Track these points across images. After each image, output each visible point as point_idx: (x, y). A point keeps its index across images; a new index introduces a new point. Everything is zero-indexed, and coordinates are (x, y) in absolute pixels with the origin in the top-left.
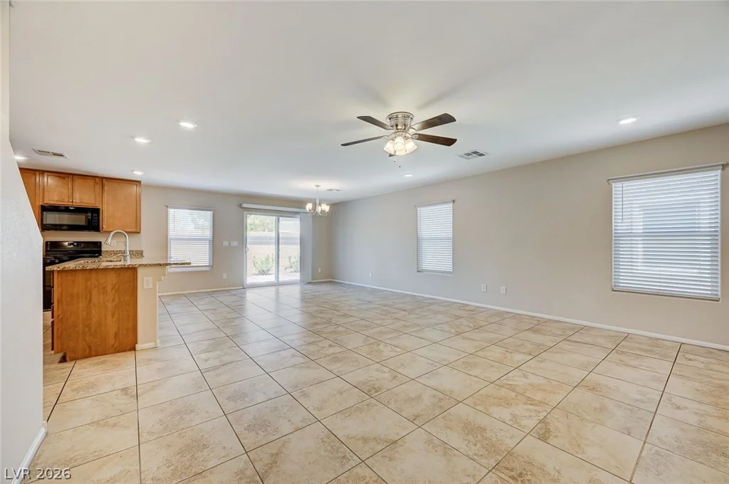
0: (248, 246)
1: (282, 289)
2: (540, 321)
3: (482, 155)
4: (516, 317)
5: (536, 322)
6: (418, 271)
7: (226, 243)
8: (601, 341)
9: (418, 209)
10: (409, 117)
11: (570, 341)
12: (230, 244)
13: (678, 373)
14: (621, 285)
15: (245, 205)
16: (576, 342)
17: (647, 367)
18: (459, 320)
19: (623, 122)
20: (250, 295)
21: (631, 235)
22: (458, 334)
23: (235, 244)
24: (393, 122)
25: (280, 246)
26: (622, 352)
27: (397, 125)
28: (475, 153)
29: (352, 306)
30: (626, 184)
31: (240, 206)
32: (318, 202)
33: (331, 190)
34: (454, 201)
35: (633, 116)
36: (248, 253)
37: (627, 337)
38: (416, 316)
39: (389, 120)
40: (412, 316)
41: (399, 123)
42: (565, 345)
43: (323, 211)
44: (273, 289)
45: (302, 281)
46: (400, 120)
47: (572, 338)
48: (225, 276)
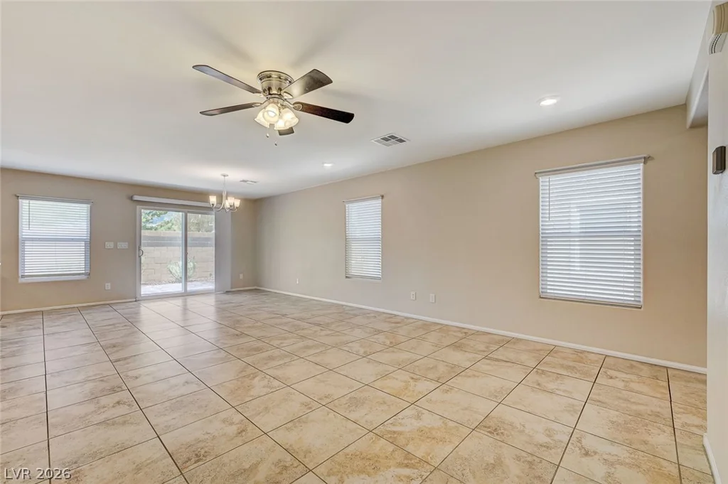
0: (143, 248)
1: (190, 300)
2: (467, 333)
3: (401, 141)
4: (444, 329)
5: (460, 335)
6: (347, 277)
8: (524, 357)
9: (347, 205)
10: (286, 80)
11: (490, 359)
12: (116, 246)
13: (597, 398)
14: (548, 291)
15: (137, 198)
16: (497, 360)
17: (564, 391)
18: (376, 336)
19: (544, 103)
20: (146, 310)
21: (566, 235)
22: (366, 355)
23: (123, 245)
24: (265, 84)
25: (189, 248)
26: (543, 371)
27: (270, 89)
28: (393, 137)
29: (257, 321)
30: (554, 178)
31: (131, 198)
32: (224, 195)
33: (244, 181)
34: (382, 197)
35: (552, 97)
36: (143, 258)
37: (552, 351)
38: (329, 332)
39: (259, 82)
40: (323, 333)
41: (273, 87)
42: (484, 366)
43: (232, 207)
44: (179, 302)
45: (216, 290)
46: (274, 83)
47: (494, 356)
48: (108, 286)
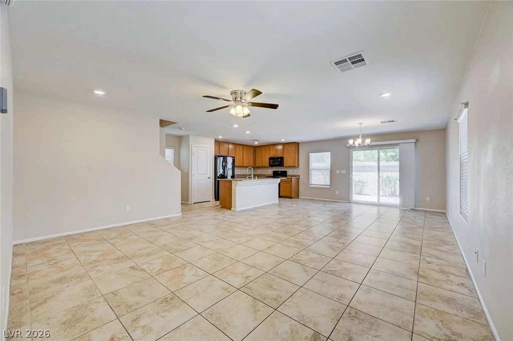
0: (353, 173)
1: (382, 209)
7: (338, 172)
12: (340, 172)
23: (344, 172)
25: (380, 173)
27: (236, 98)
31: (346, 146)
45: (400, 206)
48: (337, 192)
